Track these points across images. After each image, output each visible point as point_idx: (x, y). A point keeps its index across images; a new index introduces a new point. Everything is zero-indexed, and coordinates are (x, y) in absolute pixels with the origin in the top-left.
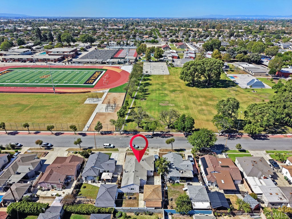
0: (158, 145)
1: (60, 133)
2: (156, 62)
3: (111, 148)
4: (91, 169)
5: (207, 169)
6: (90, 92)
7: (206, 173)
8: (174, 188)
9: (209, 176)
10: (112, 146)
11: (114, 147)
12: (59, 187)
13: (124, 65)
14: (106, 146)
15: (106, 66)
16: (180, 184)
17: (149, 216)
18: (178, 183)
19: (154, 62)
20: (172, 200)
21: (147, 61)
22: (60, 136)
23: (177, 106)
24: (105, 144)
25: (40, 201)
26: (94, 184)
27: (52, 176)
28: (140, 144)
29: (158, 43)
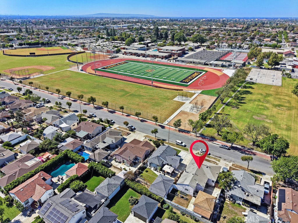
0: (233, 159)
1: (145, 120)
2: (269, 69)
3: (182, 146)
4: (157, 157)
5: (283, 204)
6: (182, 90)
7: (280, 209)
8: (233, 207)
9: (282, 212)
10: (183, 144)
11: (185, 146)
12: (128, 163)
13: (227, 69)
14: (178, 143)
15: (208, 68)
16: (242, 207)
17: (194, 222)
18: (239, 204)
19: (266, 69)
20: (225, 218)
21: (257, 67)
22: (144, 123)
23: (276, 124)
24: (177, 141)
25: (112, 169)
26: (156, 172)
27: (126, 152)
28: (213, 152)
29: (280, 48)
